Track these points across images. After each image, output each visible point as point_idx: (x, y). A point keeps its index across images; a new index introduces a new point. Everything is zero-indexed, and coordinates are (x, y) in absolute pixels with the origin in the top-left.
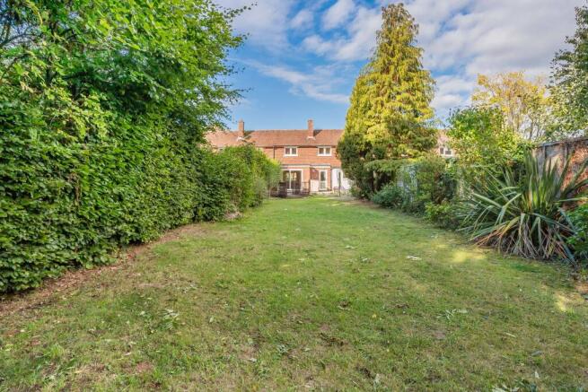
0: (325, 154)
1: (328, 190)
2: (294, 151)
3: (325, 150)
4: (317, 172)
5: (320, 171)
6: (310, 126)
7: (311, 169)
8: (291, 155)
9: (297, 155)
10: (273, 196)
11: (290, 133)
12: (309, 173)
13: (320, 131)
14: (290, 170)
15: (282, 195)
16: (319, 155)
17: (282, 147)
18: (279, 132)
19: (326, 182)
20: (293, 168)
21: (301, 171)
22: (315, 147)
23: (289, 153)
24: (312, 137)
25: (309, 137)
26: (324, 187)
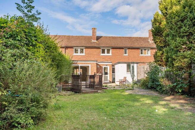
0: (106, 54)
1: (110, 82)
2: (82, 51)
3: (106, 50)
4: (101, 67)
5: (103, 67)
6: (94, 33)
7: (97, 64)
8: (79, 54)
9: (84, 54)
10: (64, 89)
11: (78, 38)
12: (95, 68)
13: (101, 37)
14: (80, 65)
15: (76, 90)
16: (102, 54)
17: (72, 47)
18: (69, 36)
19: (108, 75)
20: (82, 64)
21: (88, 67)
22: (99, 48)
23: (77, 53)
24: (95, 41)
25: (93, 41)
26: (107, 80)
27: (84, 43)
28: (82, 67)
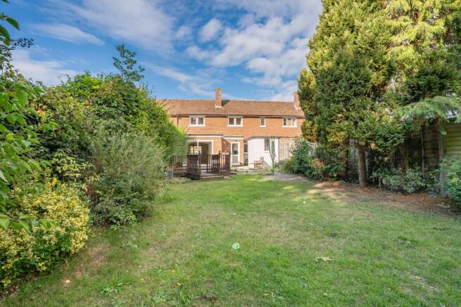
0: (235, 125)
1: (241, 165)
2: (201, 121)
3: (235, 120)
4: (228, 143)
5: (232, 143)
7: (223, 140)
9: (204, 125)
10: (177, 175)
11: (195, 102)
12: (220, 145)
13: (228, 101)
14: (198, 141)
15: (193, 175)
16: (229, 126)
17: (187, 116)
18: (183, 101)
19: (239, 155)
20: (202, 139)
21: (210, 143)
22: (225, 117)
23: (195, 123)
24: (220, 107)
25: (217, 107)
26: (237, 162)
27: (204, 110)
28: (201, 144)
